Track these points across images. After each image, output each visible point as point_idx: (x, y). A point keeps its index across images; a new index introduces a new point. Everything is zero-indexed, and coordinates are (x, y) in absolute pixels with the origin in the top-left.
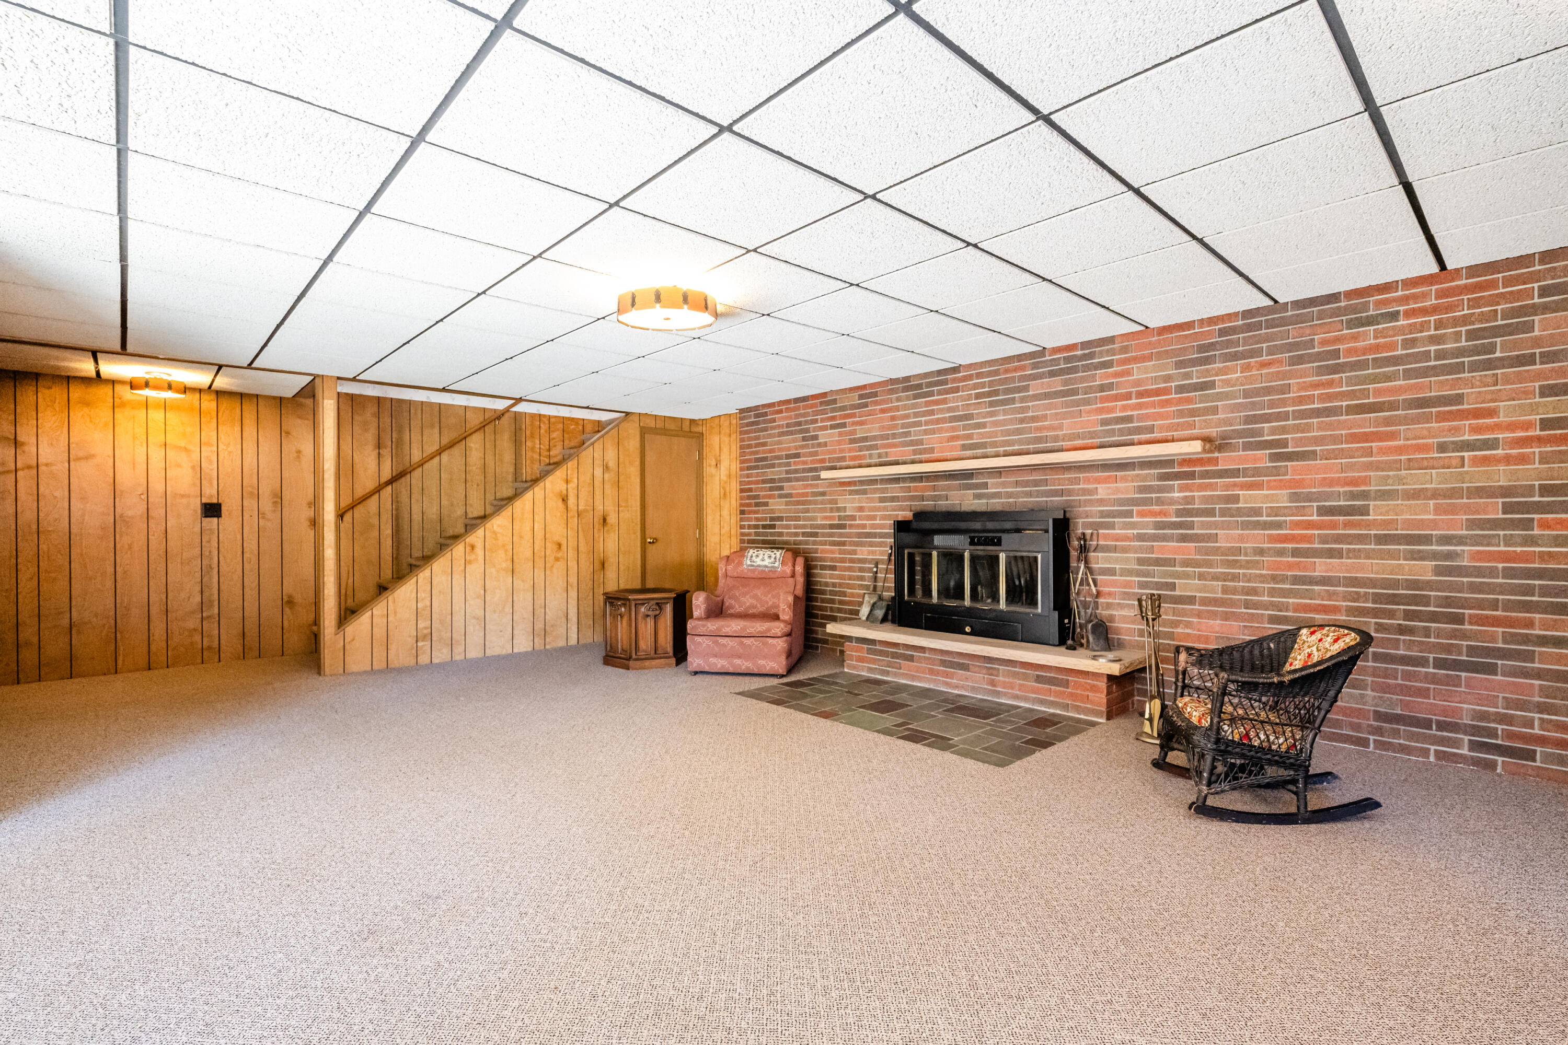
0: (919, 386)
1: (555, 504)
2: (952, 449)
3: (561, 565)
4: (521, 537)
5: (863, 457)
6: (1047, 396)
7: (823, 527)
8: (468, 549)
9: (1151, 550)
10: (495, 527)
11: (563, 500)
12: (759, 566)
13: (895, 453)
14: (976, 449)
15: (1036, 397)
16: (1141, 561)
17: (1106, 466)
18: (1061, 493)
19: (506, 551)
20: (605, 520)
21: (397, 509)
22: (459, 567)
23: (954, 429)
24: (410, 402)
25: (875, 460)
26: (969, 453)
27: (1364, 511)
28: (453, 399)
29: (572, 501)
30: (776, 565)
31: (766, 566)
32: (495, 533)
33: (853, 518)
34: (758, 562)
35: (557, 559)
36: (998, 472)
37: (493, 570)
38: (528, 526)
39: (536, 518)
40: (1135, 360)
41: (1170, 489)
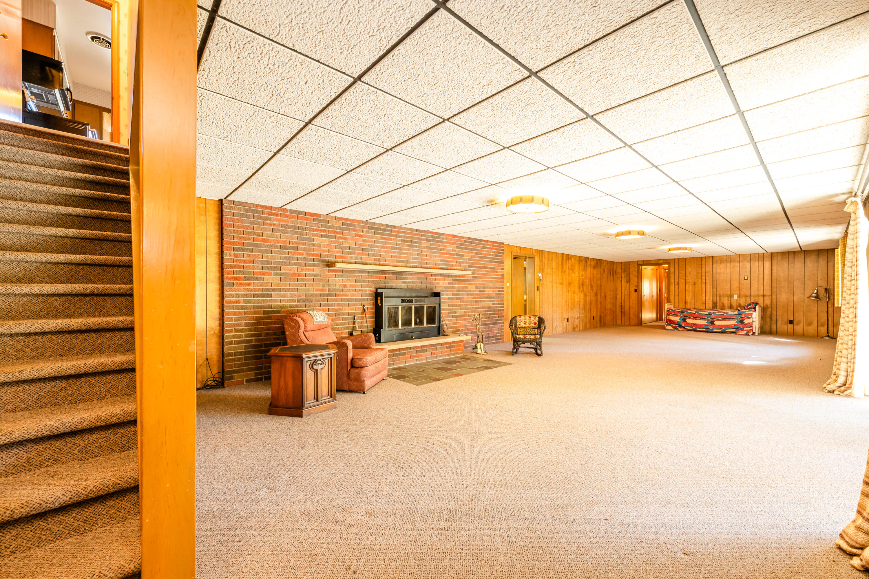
0: (378, 229)
2: (393, 261)
5: (345, 258)
6: (426, 247)
7: (316, 295)
9: (452, 302)
13: (365, 259)
14: (403, 263)
15: (423, 247)
16: (449, 306)
17: (441, 275)
18: (431, 283)
23: (394, 253)
25: (354, 261)
26: (400, 264)
27: (484, 291)
33: (339, 290)
36: (412, 273)
40: (450, 243)
41: (455, 284)
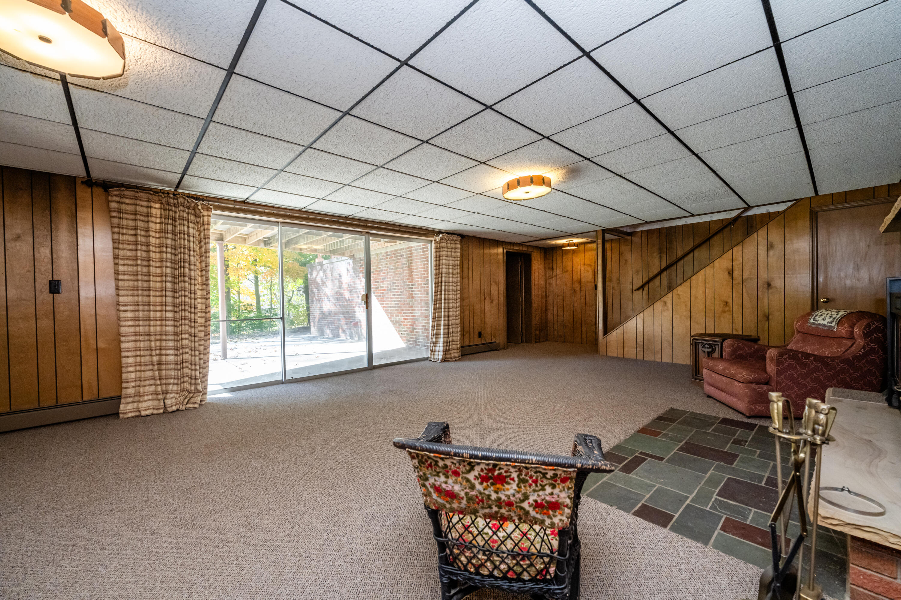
1: (723, 276)
3: (728, 316)
4: (696, 298)
8: (662, 303)
10: (679, 292)
11: (729, 273)
12: (819, 324)
19: (686, 306)
20: (769, 285)
21: (670, 283)
22: (657, 314)
24: (676, 227)
28: (701, 219)
29: (736, 273)
30: (833, 325)
31: (825, 325)
32: (678, 295)
34: (820, 321)
35: (724, 312)
37: (678, 316)
38: (701, 291)
39: (707, 286)
